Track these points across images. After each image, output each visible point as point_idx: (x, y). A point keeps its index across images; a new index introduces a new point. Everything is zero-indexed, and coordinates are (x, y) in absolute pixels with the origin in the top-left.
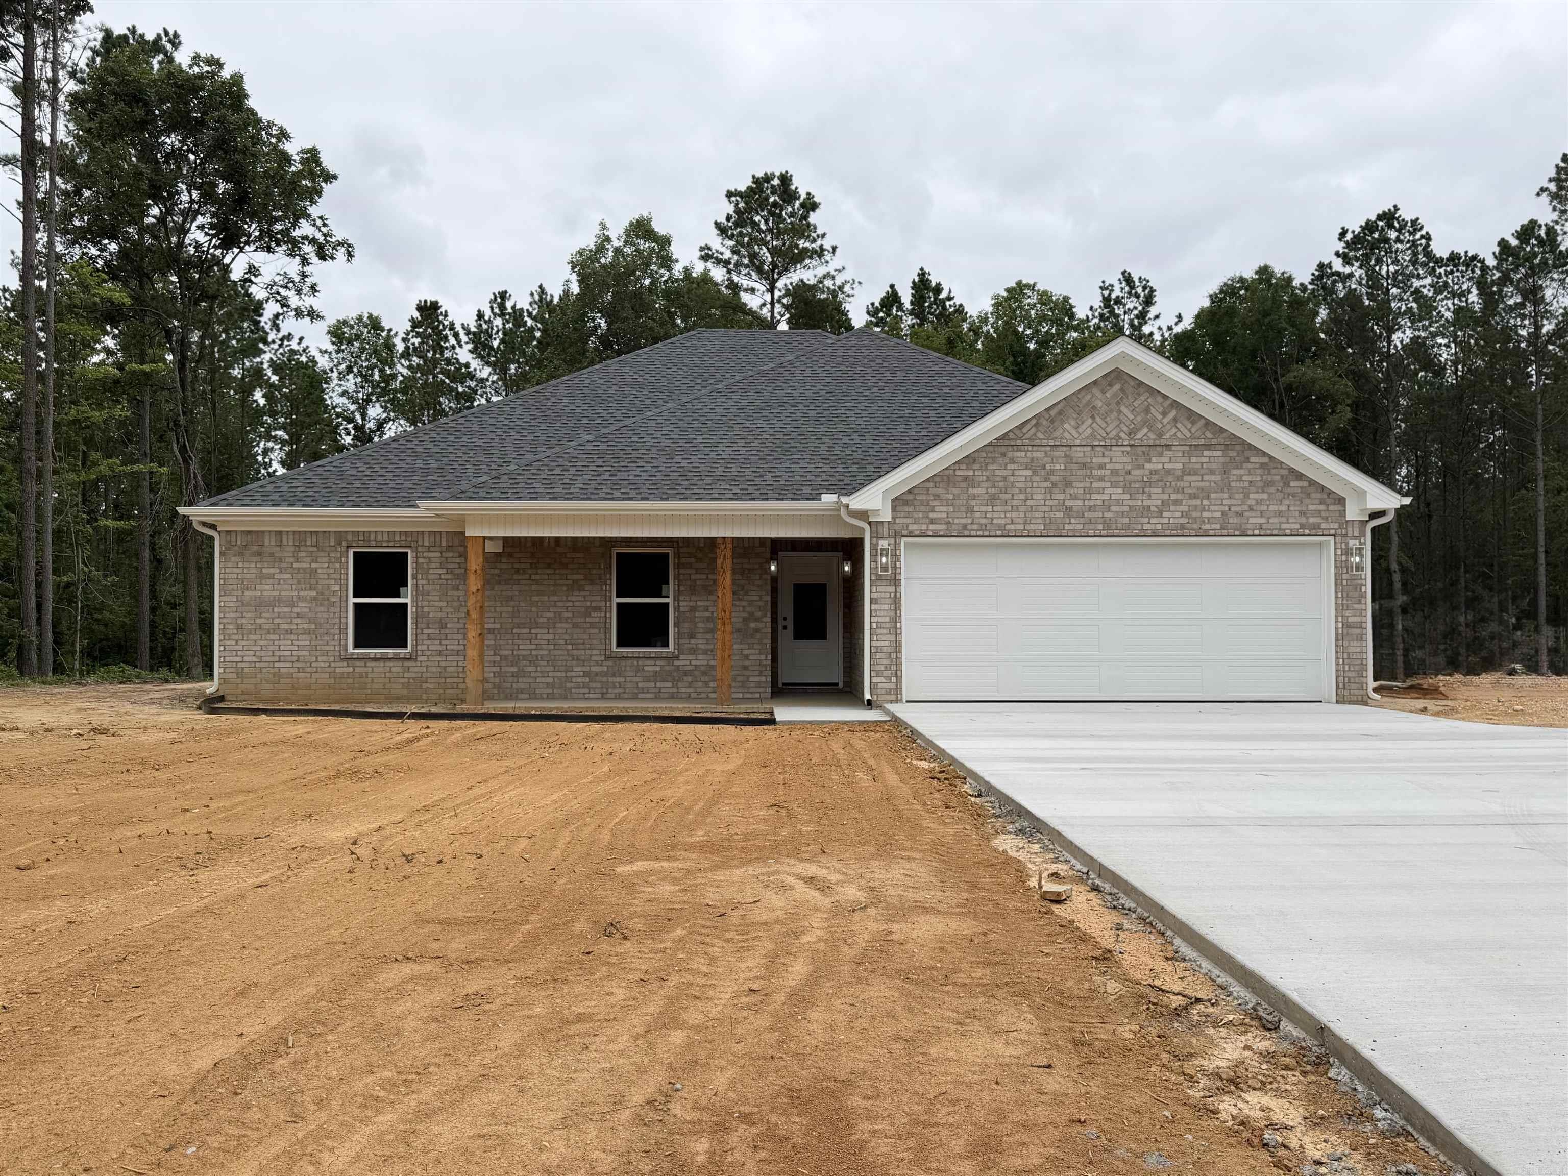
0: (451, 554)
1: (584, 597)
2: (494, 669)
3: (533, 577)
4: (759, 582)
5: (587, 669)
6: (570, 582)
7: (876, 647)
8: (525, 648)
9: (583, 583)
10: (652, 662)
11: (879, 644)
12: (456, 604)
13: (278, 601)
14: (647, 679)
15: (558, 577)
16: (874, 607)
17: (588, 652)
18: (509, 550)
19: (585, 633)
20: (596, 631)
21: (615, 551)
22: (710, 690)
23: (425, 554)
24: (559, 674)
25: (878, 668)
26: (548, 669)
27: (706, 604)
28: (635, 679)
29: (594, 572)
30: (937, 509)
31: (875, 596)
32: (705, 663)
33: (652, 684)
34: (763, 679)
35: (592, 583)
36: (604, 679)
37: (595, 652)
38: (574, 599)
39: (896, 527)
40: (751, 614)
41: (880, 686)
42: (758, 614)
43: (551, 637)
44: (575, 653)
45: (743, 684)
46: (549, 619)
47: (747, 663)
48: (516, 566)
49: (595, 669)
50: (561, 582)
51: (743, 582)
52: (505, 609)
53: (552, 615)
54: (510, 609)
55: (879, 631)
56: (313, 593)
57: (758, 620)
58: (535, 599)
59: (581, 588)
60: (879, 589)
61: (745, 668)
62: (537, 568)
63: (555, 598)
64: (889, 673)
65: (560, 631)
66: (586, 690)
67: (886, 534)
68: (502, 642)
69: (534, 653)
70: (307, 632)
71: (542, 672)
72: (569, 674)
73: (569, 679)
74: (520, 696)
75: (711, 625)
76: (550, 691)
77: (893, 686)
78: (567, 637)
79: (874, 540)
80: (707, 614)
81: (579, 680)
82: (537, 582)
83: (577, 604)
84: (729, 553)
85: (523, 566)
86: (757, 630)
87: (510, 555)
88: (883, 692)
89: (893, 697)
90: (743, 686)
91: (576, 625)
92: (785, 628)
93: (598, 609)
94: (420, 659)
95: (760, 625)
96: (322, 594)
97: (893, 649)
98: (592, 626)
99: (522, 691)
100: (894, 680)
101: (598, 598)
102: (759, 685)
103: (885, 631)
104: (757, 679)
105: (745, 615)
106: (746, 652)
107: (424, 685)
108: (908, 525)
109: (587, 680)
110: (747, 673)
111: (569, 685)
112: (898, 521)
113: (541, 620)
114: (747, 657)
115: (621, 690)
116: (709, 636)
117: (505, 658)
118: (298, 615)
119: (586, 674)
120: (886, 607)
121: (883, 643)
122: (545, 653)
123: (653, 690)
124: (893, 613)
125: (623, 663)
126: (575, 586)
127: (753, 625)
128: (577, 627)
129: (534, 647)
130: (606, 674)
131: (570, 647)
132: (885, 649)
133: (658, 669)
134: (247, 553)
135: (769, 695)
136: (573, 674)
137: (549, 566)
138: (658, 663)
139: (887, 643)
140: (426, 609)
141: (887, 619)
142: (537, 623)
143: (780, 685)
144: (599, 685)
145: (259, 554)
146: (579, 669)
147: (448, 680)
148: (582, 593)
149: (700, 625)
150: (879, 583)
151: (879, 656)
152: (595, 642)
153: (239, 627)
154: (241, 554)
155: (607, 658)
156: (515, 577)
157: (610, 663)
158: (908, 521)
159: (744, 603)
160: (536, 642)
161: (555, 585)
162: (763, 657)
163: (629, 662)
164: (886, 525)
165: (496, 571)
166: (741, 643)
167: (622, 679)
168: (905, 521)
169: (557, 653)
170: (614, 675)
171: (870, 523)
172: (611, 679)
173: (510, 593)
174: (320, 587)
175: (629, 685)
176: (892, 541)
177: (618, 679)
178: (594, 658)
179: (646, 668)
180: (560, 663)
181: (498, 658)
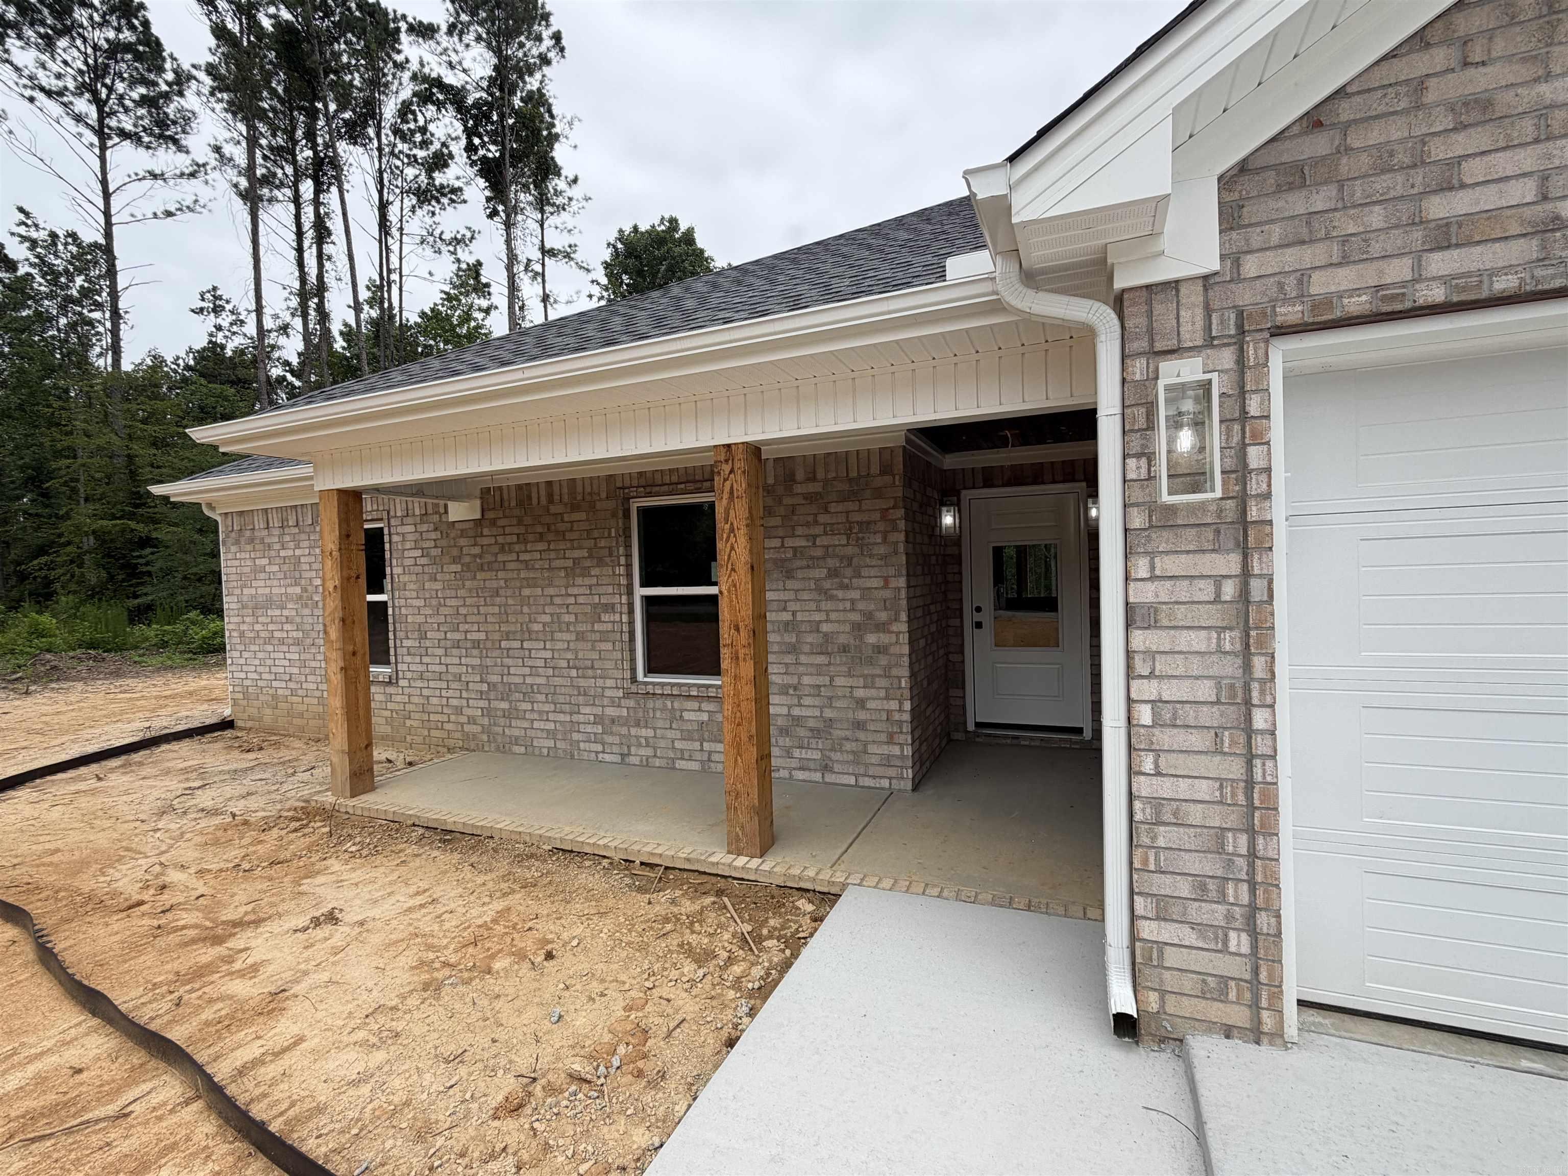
0: (425, 527)
1: (590, 587)
2: (483, 704)
3: (523, 557)
4: (882, 550)
5: (598, 711)
6: (569, 563)
7: (1157, 803)
8: (518, 673)
9: (588, 563)
10: (695, 705)
11: (1165, 788)
12: (434, 602)
13: (269, 602)
14: (687, 737)
15: (553, 555)
16: (1140, 639)
17: (600, 682)
18: (490, 515)
19: (593, 649)
20: (609, 646)
21: (635, 505)
22: (794, 763)
23: (399, 529)
24: (562, 717)
25: (1163, 885)
26: (547, 707)
27: (783, 596)
28: (670, 734)
29: (603, 543)
30: (1474, 170)
31: (1144, 594)
32: (784, 711)
33: (697, 745)
34: (896, 750)
35: (601, 563)
36: (624, 731)
37: (610, 683)
38: (575, 591)
39: (1246, 297)
40: (869, 615)
41: (1172, 958)
42: (883, 616)
43: (548, 654)
44: (582, 682)
45: (858, 757)
46: (544, 625)
47: (862, 715)
48: (500, 539)
49: (611, 711)
50: (558, 563)
51: (850, 550)
52: (491, 610)
53: (547, 618)
54: (496, 610)
55: (1165, 738)
56: (298, 590)
57: (881, 627)
58: (526, 592)
59: (586, 573)
60: (1168, 565)
61: (859, 725)
62: (526, 542)
63: (551, 591)
64: (1215, 914)
65: (560, 645)
66: (599, 748)
67: (1191, 332)
68: (489, 662)
69: (529, 680)
70: (297, 642)
71: (540, 712)
72: (575, 718)
73: (574, 726)
74: (516, 749)
75: (791, 638)
76: (551, 743)
77: (1237, 968)
78: (569, 655)
79: (1138, 369)
80: (786, 616)
81: (589, 729)
82: (527, 565)
83: (581, 600)
84: (740, 483)
85: (509, 539)
86: (881, 649)
87: (493, 523)
88: (1188, 984)
89: (1239, 1016)
90: (856, 762)
91: (581, 637)
92: (979, 625)
93: (610, 608)
94: (402, 683)
95: (885, 639)
96: (306, 591)
97: (1233, 819)
98: (604, 637)
99: (516, 741)
100: (1239, 942)
101: (610, 589)
102: (887, 761)
103: (1196, 740)
104: (885, 750)
105: (855, 617)
106: (860, 693)
107: (408, 723)
108: (1303, 276)
109: (599, 729)
110: (861, 735)
111: (576, 736)
112: (1251, 266)
113: (536, 627)
114: (861, 703)
115: (649, 752)
116: (789, 659)
117: (492, 686)
118: (288, 620)
119: (599, 720)
120: (1198, 641)
121: (1183, 789)
122: (542, 681)
123: (698, 756)
124: (1230, 668)
125: (650, 704)
126: (576, 570)
127: (871, 639)
128: (583, 639)
129: (527, 671)
130: (625, 723)
131: (574, 673)
132: (1195, 814)
133: (705, 717)
134: (242, 540)
135: (909, 785)
136: (581, 718)
137: (541, 537)
138: (706, 706)
139: (1204, 789)
140: (404, 611)
141: (1205, 691)
142: (530, 632)
143: (971, 727)
144: (617, 740)
145: (251, 540)
146: (587, 710)
147: (432, 717)
148: (587, 581)
149: (772, 637)
150: (1163, 539)
151: (1165, 836)
152: (609, 665)
153: (242, 635)
154: (237, 542)
155: (627, 695)
156: (501, 558)
157: (631, 703)
158: (1307, 256)
159: (855, 594)
160: (530, 663)
161: (550, 569)
162: (894, 705)
163: (659, 703)
164: (1193, 296)
165: (477, 550)
166: (850, 675)
167: (650, 733)
168: (1292, 258)
169: (558, 681)
170: (638, 725)
171: (1119, 302)
172: (633, 731)
173: (494, 584)
174: (303, 582)
175: (662, 744)
176: (1226, 358)
177: (644, 732)
178: (608, 693)
179: (686, 716)
180: (561, 699)
181: (485, 687)
